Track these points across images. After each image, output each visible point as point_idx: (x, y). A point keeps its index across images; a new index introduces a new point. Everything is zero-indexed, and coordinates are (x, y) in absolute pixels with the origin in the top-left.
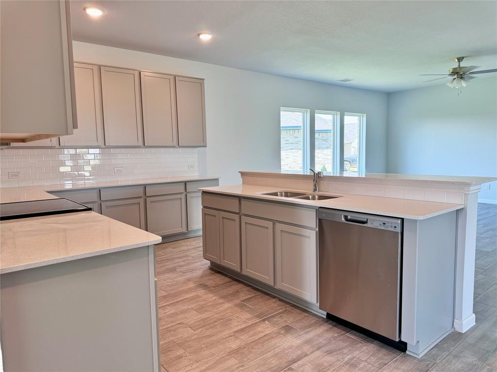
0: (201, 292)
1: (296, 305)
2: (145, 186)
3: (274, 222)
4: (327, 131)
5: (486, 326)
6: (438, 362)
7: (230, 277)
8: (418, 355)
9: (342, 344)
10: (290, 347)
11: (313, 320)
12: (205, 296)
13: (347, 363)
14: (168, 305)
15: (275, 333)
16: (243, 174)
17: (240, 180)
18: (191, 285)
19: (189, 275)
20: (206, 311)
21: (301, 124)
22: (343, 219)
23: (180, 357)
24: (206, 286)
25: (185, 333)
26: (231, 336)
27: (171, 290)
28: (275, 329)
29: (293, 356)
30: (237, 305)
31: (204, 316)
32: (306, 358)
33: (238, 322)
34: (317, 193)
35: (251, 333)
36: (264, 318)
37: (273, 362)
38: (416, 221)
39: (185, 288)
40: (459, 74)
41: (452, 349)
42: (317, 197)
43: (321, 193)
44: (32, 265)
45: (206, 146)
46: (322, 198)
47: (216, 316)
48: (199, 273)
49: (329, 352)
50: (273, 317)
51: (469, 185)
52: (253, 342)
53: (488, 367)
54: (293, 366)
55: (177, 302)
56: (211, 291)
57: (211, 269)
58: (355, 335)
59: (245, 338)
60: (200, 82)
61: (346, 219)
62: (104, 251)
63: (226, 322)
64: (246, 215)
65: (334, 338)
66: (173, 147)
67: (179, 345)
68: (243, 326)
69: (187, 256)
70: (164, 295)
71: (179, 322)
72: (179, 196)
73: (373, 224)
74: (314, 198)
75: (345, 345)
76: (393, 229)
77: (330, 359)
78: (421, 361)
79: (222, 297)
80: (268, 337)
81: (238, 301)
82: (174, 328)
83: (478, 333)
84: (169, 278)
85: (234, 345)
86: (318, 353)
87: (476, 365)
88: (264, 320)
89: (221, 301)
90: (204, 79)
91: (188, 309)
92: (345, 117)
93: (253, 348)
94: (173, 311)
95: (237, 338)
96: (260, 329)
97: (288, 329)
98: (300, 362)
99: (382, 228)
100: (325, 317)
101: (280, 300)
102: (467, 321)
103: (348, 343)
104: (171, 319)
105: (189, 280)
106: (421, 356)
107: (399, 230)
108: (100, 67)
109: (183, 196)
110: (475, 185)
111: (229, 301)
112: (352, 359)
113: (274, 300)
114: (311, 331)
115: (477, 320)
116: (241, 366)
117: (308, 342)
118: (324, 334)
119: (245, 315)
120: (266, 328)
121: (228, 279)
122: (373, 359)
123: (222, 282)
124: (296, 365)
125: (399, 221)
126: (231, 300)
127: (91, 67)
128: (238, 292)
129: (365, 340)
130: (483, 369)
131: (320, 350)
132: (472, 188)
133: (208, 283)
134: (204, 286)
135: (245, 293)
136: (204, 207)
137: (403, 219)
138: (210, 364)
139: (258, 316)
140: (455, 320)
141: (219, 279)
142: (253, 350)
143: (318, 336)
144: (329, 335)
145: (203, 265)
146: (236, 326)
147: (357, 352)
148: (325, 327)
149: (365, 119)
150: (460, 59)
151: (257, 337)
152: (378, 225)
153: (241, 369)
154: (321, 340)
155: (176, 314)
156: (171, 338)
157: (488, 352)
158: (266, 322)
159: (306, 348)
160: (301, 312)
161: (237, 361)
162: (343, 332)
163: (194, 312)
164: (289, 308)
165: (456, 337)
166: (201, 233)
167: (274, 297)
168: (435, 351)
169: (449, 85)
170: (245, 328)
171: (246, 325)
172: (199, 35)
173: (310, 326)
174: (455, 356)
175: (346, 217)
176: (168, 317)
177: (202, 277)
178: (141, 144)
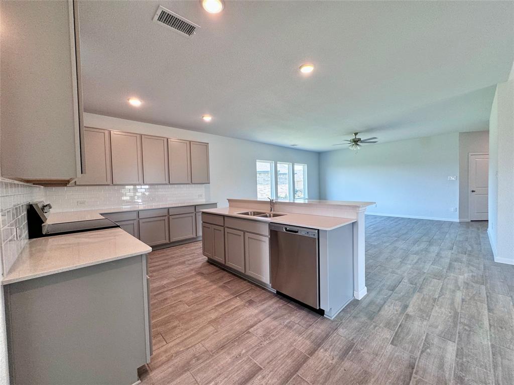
0: (199, 278)
1: (257, 285)
2: (168, 209)
3: (244, 232)
4: (285, 174)
5: (373, 294)
6: (343, 321)
7: (219, 267)
8: (331, 317)
9: (284, 312)
10: (250, 316)
11: (268, 295)
12: (201, 281)
13: (286, 326)
14: (175, 288)
15: (242, 306)
16: (229, 200)
17: (227, 204)
18: (193, 273)
19: (193, 267)
20: (199, 292)
21: (269, 170)
22: (284, 230)
23: (175, 327)
24: (203, 273)
25: (183, 308)
26: (213, 309)
27: (179, 277)
28: (243, 302)
29: (252, 322)
30: (220, 287)
31: (197, 295)
32: (260, 324)
33: (219, 298)
34: (272, 212)
35: (227, 306)
36: (237, 295)
37: (238, 328)
38: (326, 231)
39: (189, 275)
40: (356, 142)
41: (352, 311)
42: (272, 215)
43: (275, 213)
44: (39, 275)
45: (209, 183)
46: (275, 215)
47: (205, 295)
48: (199, 265)
49: (275, 318)
50: (243, 293)
51: (359, 207)
52: (226, 313)
53: (374, 324)
54: (250, 330)
55: (181, 286)
56: (205, 278)
57: (208, 262)
58: (293, 304)
59: (222, 310)
60: (206, 145)
61: (286, 230)
62: (103, 261)
63: (211, 299)
64: (228, 228)
65: (280, 307)
66: (189, 184)
67: (177, 318)
68: (222, 302)
69: (194, 253)
70: (174, 280)
71: (179, 300)
72: (191, 215)
73: (302, 233)
74: (270, 216)
75: (286, 312)
76: (313, 236)
77: (275, 323)
78: (333, 321)
79: (211, 281)
80: (238, 309)
81: (221, 284)
82: (175, 305)
83: (368, 300)
84: (179, 269)
85: (213, 316)
86: (268, 319)
87: (366, 322)
88: (236, 296)
89: (210, 284)
90: (208, 143)
91: (188, 290)
92: (295, 166)
93: (226, 318)
94: (177, 292)
95: (216, 310)
96: (232, 303)
97: (251, 302)
98: (255, 327)
99: (307, 235)
100: (275, 292)
101: (249, 282)
102: (361, 292)
103: (288, 311)
104: (175, 298)
105: (192, 270)
106: (333, 318)
107: (316, 237)
108: (141, 135)
109: (194, 215)
110: (363, 207)
111: (215, 284)
112: (289, 323)
113: (245, 282)
114: (266, 303)
115: (368, 291)
116: (216, 332)
117: (263, 311)
118: (273, 305)
119: (225, 294)
120: (238, 302)
121: (217, 269)
122: (303, 322)
123: (214, 271)
124: (252, 329)
125: (316, 231)
126: (218, 283)
127: (135, 135)
128: (223, 277)
129: (299, 308)
130: (371, 325)
131: (270, 317)
132: (360, 209)
133: (204, 272)
134: (201, 274)
135: (227, 278)
136: (203, 222)
137: (318, 230)
138: (194, 331)
139: (233, 294)
140: (355, 292)
141: (212, 269)
142: (226, 319)
143: (270, 306)
144: (277, 306)
145: (202, 259)
146: (218, 301)
147: (293, 317)
148: (275, 300)
149: (306, 167)
150: (356, 134)
151: (230, 309)
152: (304, 233)
153: (215, 334)
154: (271, 310)
155: (179, 294)
156: (171, 313)
157: (374, 312)
158: (238, 298)
159: (261, 316)
160: (261, 289)
161: (214, 328)
162: (286, 303)
163: (191, 293)
164: (254, 287)
165: (355, 303)
166: (201, 239)
167: (245, 280)
168: (341, 314)
169: (350, 148)
170: (223, 303)
171: (224, 301)
172: (203, 117)
173: (265, 300)
174: (354, 317)
175: (286, 229)
176: (173, 297)
177: (201, 268)
178: (167, 182)
